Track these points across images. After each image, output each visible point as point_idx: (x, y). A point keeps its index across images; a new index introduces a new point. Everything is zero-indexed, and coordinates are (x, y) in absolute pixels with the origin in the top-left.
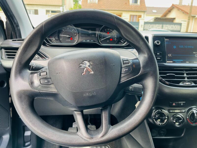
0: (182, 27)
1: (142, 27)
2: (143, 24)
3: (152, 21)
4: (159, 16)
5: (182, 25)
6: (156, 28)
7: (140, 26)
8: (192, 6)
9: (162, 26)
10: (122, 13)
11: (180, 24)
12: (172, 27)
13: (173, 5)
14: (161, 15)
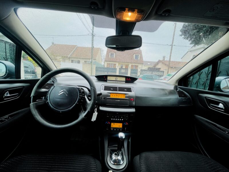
0: (164, 73)
1: (139, 72)
2: (140, 71)
3: (146, 69)
4: (151, 66)
5: (164, 72)
6: (148, 74)
7: (138, 72)
8: (170, 61)
9: (152, 73)
10: (129, 64)
11: (163, 72)
12: (158, 73)
13: (159, 60)
14: (153, 66)
